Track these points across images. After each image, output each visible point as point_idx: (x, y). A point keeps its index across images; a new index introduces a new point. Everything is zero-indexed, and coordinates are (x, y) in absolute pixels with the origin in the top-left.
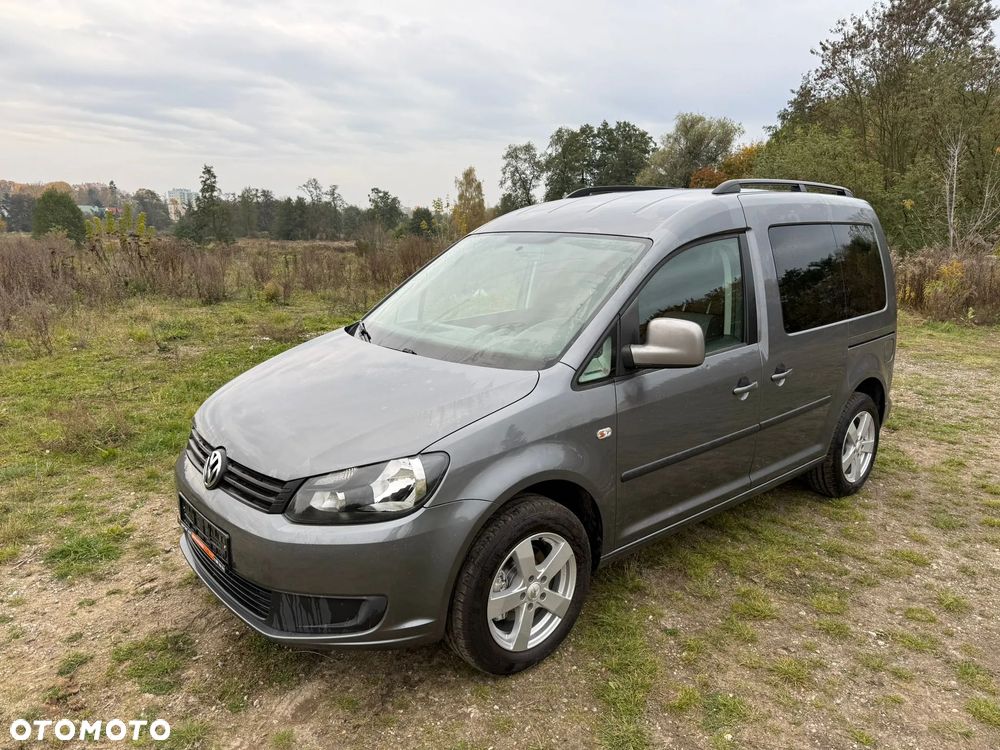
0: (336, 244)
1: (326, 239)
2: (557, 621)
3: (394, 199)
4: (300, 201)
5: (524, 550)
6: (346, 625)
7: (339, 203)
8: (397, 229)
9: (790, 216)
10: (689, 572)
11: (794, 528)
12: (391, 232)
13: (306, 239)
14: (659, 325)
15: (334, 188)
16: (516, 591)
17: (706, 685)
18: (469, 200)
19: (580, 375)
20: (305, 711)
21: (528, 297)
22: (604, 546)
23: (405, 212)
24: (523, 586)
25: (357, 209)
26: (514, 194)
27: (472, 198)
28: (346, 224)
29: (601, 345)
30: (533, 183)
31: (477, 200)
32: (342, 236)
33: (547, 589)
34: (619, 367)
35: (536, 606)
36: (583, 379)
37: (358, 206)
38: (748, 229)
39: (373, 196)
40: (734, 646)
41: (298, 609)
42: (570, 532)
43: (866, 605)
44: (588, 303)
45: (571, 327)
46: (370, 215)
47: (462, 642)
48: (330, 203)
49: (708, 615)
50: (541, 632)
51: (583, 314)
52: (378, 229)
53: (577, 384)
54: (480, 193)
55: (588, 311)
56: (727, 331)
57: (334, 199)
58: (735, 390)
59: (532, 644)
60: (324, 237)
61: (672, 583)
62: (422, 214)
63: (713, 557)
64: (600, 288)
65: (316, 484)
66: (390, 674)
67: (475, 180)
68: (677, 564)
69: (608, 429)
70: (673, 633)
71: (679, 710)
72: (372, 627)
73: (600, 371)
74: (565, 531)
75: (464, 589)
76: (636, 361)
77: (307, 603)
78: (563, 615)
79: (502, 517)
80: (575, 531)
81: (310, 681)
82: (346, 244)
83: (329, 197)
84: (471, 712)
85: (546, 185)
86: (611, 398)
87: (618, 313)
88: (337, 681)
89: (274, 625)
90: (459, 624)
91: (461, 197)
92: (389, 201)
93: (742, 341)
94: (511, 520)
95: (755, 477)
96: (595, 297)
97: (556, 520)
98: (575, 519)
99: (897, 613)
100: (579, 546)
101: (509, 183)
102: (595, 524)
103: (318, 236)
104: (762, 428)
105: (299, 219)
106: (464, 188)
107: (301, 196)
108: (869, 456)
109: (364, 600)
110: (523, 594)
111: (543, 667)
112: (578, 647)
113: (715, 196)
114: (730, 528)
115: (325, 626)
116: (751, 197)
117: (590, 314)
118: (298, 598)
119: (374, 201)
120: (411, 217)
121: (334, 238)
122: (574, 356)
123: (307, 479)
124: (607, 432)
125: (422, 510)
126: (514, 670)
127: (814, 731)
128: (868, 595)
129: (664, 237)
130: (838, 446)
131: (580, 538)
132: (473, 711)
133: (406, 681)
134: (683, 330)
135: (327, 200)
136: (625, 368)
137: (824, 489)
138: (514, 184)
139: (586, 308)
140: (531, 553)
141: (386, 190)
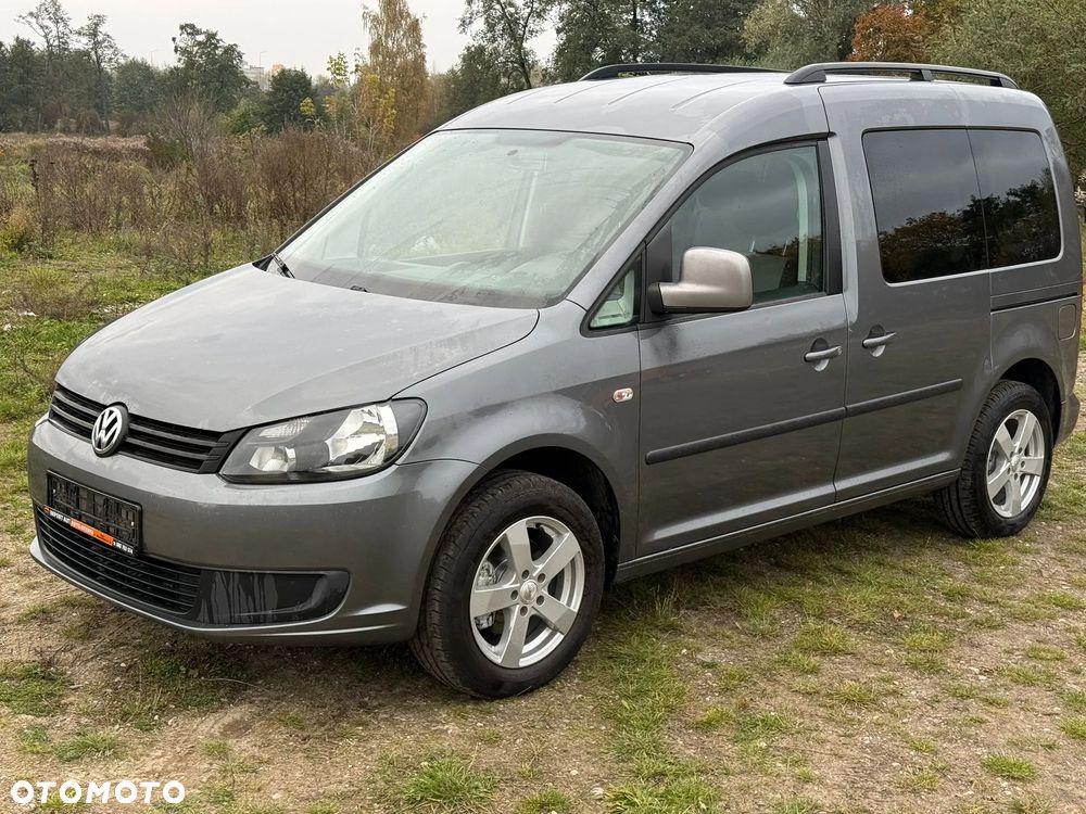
0: (98, 142)
1: (78, 131)
2: (558, 638)
3: (230, 50)
4: (22, 46)
5: (517, 535)
6: (295, 610)
7: (108, 53)
8: (235, 112)
9: (897, 117)
10: (744, 611)
11: (907, 572)
12: (223, 120)
13: (33, 131)
14: (696, 255)
15: (98, 21)
16: (507, 586)
17: (745, 706)
18: (391, 56)
19: (593, 316)
20: (238, 729)
21: (526, 217)
22: (622, 550)
23: (251, 76)
24: (515, 582)
25: (148, 68)
26: (490, 47)
27: (400, 53)
28: (123, 99)
29: (622, 278)
30: (531, 25)
31: (410, 56)
32: (113, 125)
33: (545, 592)
34: (646, 310)
35: (530, 612)
36: (597, 322)
37: (149, 63)
38: (831, 134)
39: (184, 41)
40: (789, 676)
41: (236, 590)
42: (577, 520)
43: (978, 646)
44: (604, 227)
45: (582, 257)
46: (177, 83)
47: (438, 642)
48: (87, 53)
49: (761, 652)
50: (537, 651)
51: (597, 241)
52: (195, 112)
53: (588, 329)
54: (418, 42)
55: (604, 237)
56: (802, 275)
57: (97, 44)
58: (808, 355)
59: (524, 662)
60: (73, 127)
61: (721, 623)
62: (292, 85)
63: (781, 597)
64: (622, 206)
65: (261, 435)
66: (340, 700)
67: (404, 14)
68: (729, 603)
69: (629, 390)
70: (711, 666)
71: (707, 726)
72: (330, 612)
73: (620, 315)
74: (570, 518)
75: (442, 574)
76: (666, 303)
77: (248, 581)
78: (566, 631)
79: (490, 491)
80: (583, 521)
81: (235, 705)
82: (121, 143)
83: (85, 40)
84: (448, 729)
85: (559, 31)
86: (633, 352)
87: (644, 241)
88: (270, 706)
89: (200, 618)
90: (436, 618)
91: (376, 49)
92: (219, 52)
93: (820, 290)
94: (501, 495)
95: (842, 485)
96: (613, 219)
97: (558, 502)
98: (585, 507)
99: (1017, 653)
100: (588, 540)
101: (479, 24)
102: (609, 518)
103: (59, 125)
104: (848, 414)
105: (17, 87)
106: (382, 31)
107: (24, 36)
108: (1037, 480)
109: (321, 576)
110: (515, 593)
111: (538, 696)
112: (584, 678)
113: (787, 87)
114: (814, 570)
115: (270, 612)
116: (845, 89)
117: (607, 240)
118: (237, 576)
119: (184, 51)
120: (266, 87)
121: (95, 129)
122: (586, 293)
123: (250, 429)
124: (626, 394)
125: (394, 467)
126: (502, 691)
127: (868, 742)
128: (984, 637)
129: (709, 143)
130: (978, 458)
131: (591, 530)
132: (452, 728)
133: (362, 705)
134: (727, 262)
135: (80, 46)
136: (653, 315)
137: (964, 526)
138: (491, 27)
139: (601, 233)
140: (526, 541)
141: (213, 30)
